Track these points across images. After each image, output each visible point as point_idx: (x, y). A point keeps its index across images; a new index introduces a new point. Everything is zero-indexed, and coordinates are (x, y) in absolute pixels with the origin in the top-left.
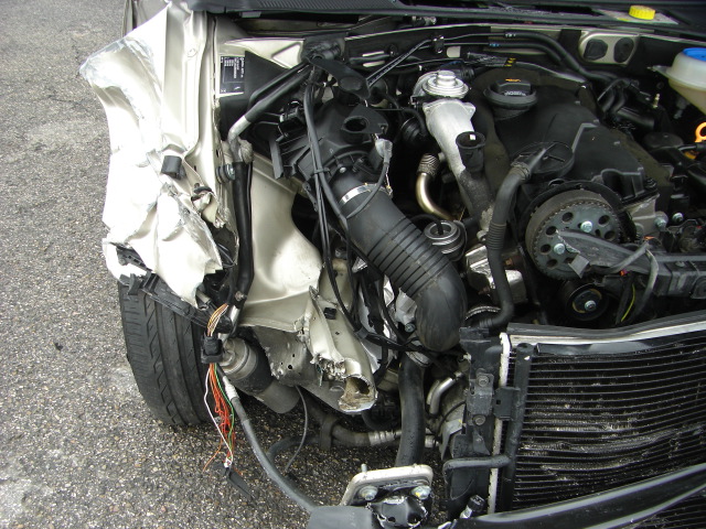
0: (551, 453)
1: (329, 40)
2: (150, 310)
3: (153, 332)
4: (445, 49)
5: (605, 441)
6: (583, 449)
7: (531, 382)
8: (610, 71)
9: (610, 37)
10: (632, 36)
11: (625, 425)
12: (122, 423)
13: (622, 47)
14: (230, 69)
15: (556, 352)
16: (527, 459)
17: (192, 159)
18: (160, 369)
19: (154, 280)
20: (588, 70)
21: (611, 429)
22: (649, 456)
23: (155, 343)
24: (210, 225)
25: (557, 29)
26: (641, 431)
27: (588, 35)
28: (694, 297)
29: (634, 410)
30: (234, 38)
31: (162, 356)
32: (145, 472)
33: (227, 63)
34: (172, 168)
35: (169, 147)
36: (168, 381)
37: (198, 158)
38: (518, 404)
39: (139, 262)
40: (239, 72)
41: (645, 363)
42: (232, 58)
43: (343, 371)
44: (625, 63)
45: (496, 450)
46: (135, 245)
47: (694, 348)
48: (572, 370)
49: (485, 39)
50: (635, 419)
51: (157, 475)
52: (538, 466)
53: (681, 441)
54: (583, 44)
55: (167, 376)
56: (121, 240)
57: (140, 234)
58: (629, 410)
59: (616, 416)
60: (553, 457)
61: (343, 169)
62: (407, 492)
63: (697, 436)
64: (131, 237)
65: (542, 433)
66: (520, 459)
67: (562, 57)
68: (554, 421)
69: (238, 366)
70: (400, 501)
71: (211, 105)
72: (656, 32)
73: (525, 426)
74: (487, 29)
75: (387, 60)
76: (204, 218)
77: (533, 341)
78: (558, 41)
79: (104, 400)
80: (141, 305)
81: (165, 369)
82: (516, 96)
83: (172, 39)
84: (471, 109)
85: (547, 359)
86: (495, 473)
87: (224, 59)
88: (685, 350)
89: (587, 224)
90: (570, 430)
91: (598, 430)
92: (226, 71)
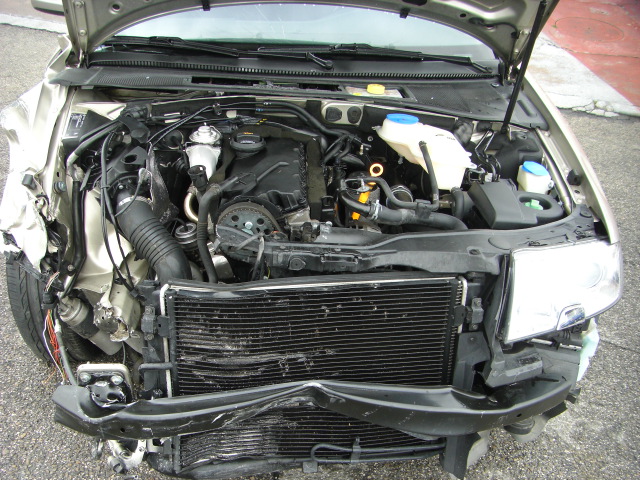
0: (197, 363)
1: (141, 105)
2: (22, 276)
3: (24, 290)
4: (224, 112)
5: (226, 357)
6: (215, 361)
7: (177, 314)
8: (344, 129)
9: (343, 106)
10: (360, 105)
11: (239, 346)
12: (15, 358)
13: (352, 113)
14: (75, 121)
15: (188, 295)
16: (183, 366)
17: (40, 177)
18: (29, 317)
19: (22, 255)
20: (327, 128)
21: (229, 348)
22: (265, 371)
23: (25, 298)
24: (44, 218)
25: (305, 100)
26: (252, 351)
27: (327, 104)
28: (290, 268)
29: (242, 336)
30: (85, 101)
31: (29, 307)
32: (20, 389)
33: (74, 118)
34: (27, 182)
35: (29, 169)
36: (35, 326)
37: (43, 177)
38: (170, 327)
39: (14, 243)
40: (80, 124)
41: (245, 306)
42: (78, 115)
43: (111, 314)
44: (358, 124)
45: (167, 360)
46: (12, 232)
47: (279, 299)
48: (199, 307)
49: (254, 106)
50: (245, 343)
51: (26, 392)
52: (191, 371)
53: (290, 365)
54: (324, 111)
55: (33, 322)
56: (5, 228)
57: (16, 225)
58: (239, 336)
59: (232, 339)
60: (200, 366)
61: (121, 187)
62: (107, 378)
63: (302, 363)
64: (11, 227)
65: (188, 348)
66: (179, 365)
67: (308, 119)
68: (194, 341)
69: (73, 315)
70: (104, 385)
71: (58, 143)
72: (375, 103)
73: (178, 343)
74: (254, 99)
75: (181, 118)
76: (41, 214)
77: (177, 288)
78: (305, 109)
79: (8, 343)
80: (17, 272)
81: (32, 316)
82: (249, 144)
83: (43, 100)
84: (217, 152)
85: (183, 299)
86: (168, 374)
87: (73, 114)
88: (272, 299)
89: (249, 224)
90: (203, 347)
91: (221, 348)
92: (73, 122)
